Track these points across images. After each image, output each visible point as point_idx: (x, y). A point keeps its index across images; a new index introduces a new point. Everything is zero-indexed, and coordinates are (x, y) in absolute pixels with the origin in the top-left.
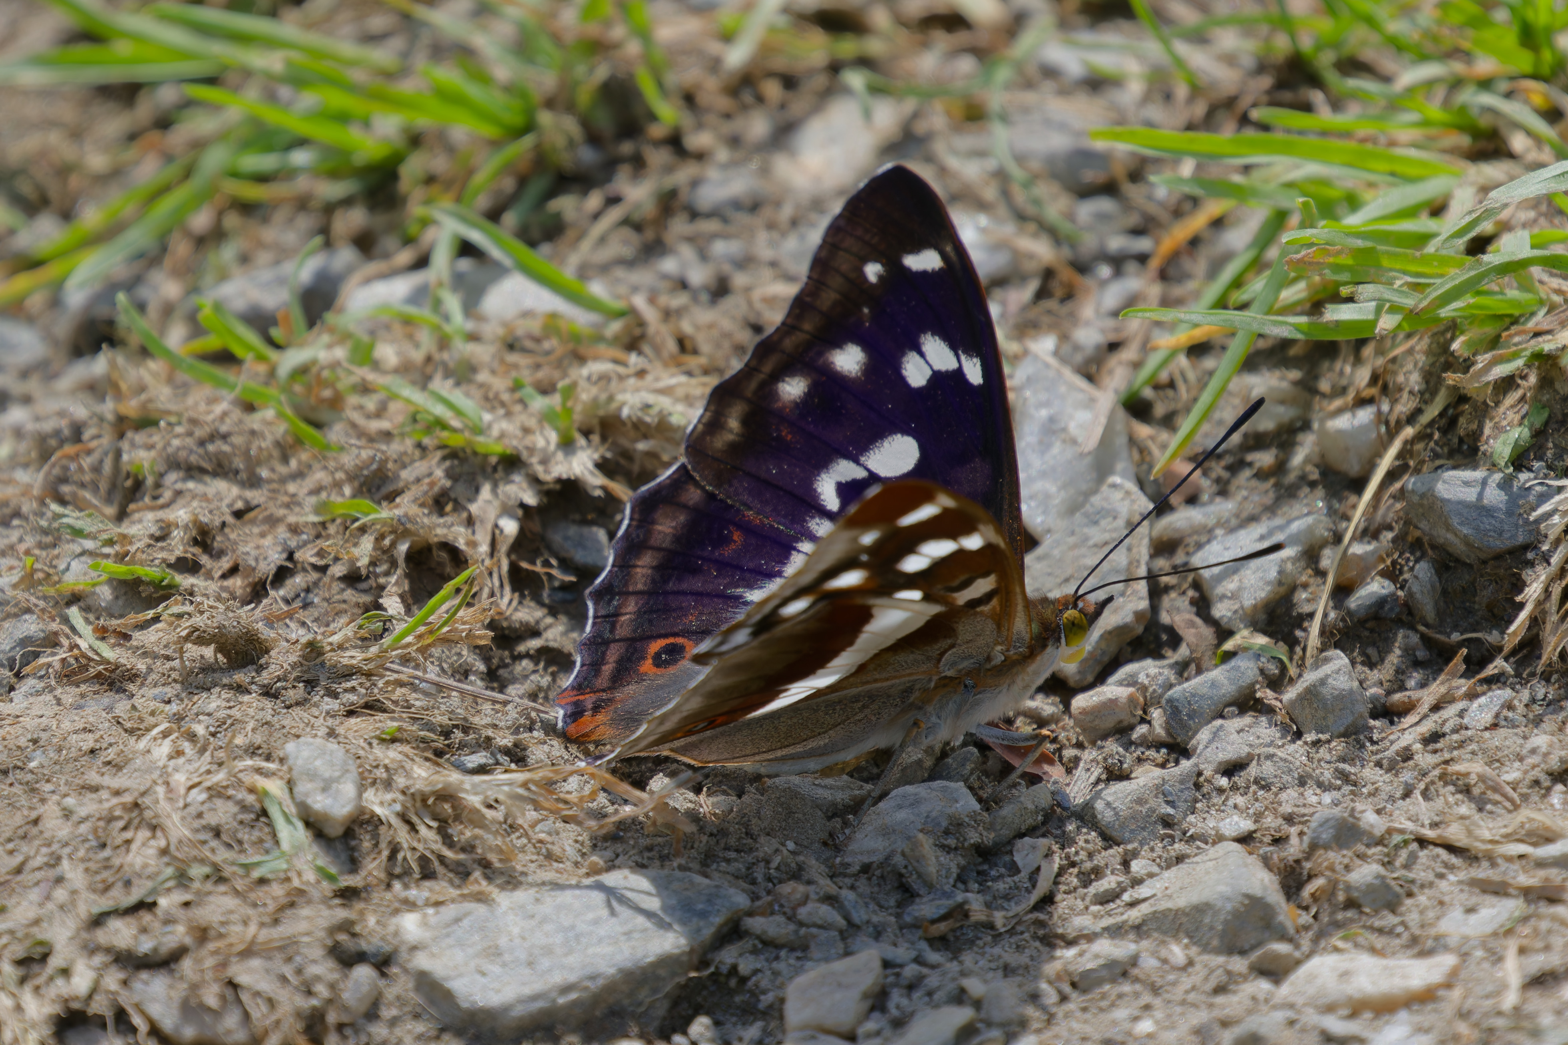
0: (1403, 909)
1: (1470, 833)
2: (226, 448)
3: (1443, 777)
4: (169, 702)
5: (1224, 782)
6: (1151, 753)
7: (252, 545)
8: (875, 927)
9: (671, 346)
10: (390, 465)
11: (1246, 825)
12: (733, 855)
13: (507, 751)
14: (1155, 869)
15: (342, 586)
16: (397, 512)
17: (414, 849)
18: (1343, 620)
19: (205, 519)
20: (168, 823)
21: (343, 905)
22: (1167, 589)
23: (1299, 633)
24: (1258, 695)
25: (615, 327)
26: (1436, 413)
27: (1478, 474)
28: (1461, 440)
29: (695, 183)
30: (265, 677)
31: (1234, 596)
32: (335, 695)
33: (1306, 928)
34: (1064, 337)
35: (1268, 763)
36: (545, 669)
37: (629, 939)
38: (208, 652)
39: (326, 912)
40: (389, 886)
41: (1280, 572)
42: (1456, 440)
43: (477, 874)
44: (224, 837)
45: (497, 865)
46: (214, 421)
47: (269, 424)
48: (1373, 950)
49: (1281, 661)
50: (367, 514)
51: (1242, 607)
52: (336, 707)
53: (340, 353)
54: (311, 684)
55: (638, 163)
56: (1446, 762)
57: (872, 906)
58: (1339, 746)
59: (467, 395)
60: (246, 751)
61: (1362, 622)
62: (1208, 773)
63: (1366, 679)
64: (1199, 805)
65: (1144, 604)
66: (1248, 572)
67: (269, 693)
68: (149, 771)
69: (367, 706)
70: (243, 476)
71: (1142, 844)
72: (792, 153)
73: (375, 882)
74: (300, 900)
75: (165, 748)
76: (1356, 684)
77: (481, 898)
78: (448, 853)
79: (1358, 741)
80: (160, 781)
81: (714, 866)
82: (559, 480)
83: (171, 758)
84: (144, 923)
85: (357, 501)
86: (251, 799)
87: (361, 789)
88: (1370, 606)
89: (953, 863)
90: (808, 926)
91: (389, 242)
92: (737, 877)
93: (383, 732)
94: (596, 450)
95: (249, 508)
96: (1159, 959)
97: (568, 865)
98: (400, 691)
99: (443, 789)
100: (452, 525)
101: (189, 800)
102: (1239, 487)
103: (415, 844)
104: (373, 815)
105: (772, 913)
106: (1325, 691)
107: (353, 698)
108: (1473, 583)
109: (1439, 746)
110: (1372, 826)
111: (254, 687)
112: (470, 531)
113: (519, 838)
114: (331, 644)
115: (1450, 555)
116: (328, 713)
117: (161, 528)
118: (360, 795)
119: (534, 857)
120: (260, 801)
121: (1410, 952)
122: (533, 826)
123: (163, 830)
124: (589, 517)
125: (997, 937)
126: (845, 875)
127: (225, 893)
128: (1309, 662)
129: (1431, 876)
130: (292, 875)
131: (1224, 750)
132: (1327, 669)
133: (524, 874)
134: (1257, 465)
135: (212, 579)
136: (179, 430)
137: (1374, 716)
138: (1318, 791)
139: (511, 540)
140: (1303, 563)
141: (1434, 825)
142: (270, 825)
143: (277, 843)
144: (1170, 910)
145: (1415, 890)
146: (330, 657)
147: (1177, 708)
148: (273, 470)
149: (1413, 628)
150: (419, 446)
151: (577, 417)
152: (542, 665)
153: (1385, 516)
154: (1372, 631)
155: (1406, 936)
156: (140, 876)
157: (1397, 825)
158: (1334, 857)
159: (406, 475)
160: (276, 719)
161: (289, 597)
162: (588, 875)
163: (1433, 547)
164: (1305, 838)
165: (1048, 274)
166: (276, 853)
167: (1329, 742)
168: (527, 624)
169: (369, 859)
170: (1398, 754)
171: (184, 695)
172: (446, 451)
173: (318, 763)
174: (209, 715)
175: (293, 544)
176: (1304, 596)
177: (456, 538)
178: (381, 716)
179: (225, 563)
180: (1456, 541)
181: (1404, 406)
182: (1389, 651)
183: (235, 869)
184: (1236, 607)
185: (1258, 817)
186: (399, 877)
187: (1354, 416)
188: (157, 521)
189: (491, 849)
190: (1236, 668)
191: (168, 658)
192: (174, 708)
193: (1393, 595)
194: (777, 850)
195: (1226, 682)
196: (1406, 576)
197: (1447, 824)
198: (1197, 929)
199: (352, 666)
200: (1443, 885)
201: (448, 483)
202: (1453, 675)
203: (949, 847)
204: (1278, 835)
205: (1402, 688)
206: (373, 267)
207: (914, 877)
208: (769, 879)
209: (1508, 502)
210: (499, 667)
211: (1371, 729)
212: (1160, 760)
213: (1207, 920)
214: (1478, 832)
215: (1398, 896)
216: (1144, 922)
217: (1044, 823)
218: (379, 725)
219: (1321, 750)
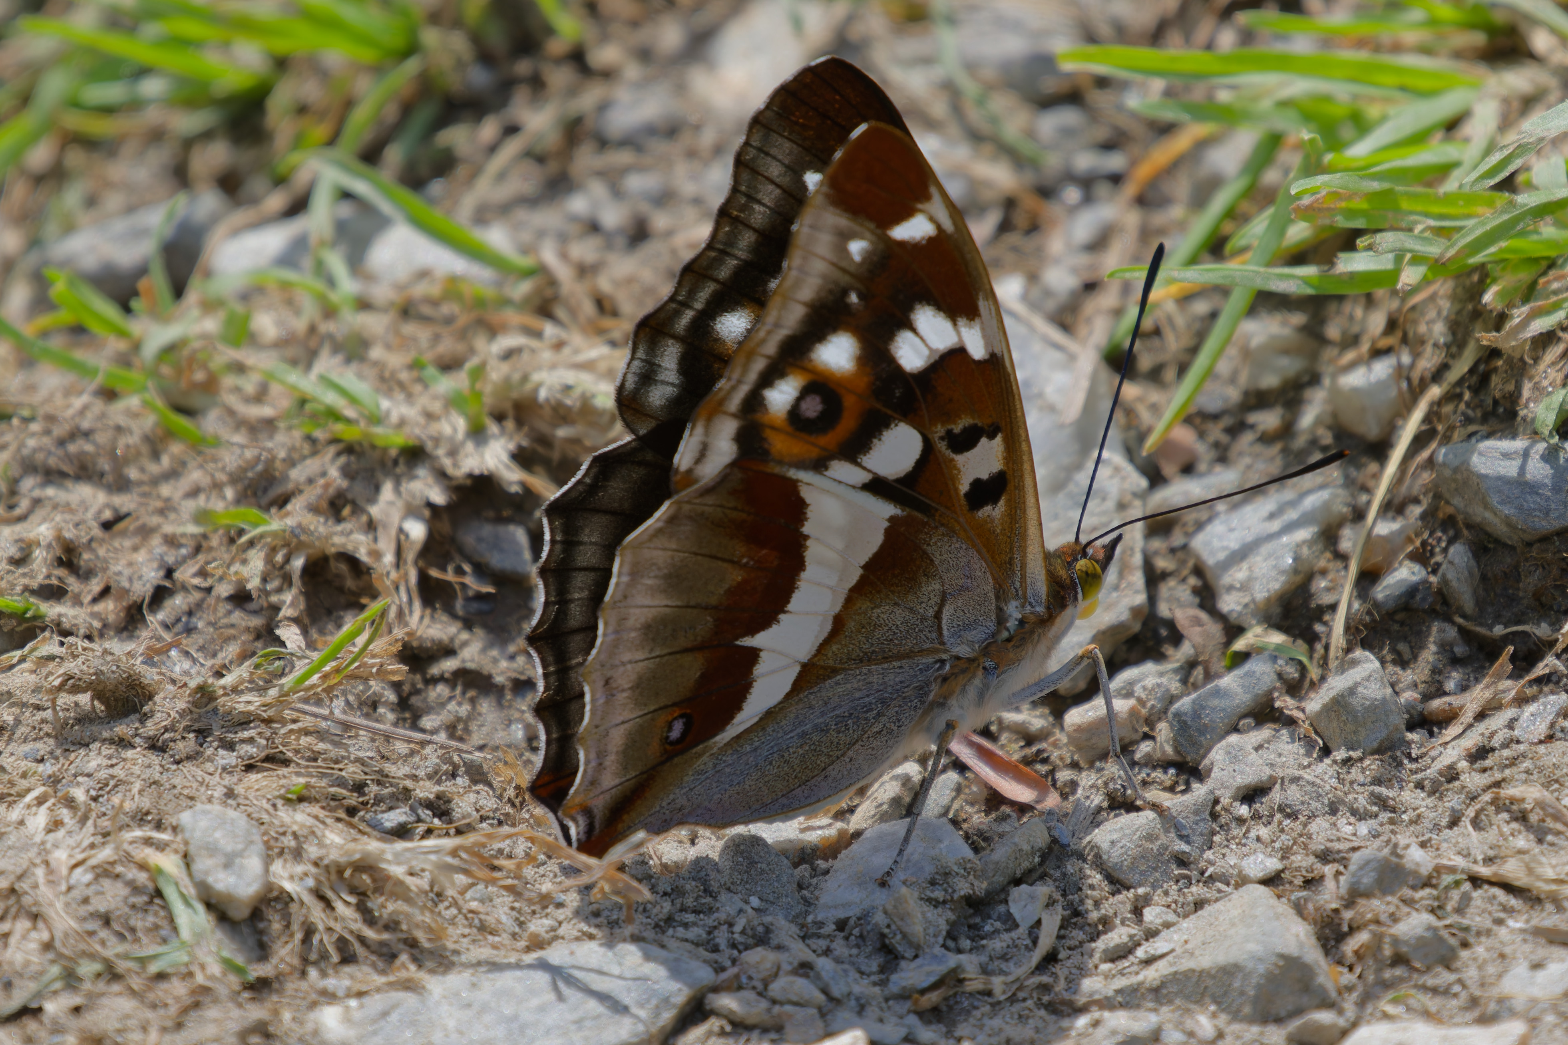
0: (1458, 964)
1: (1530, 871)
2: (89, 448)
3: (1494, 801)
4: (41, 760)
5: (1244, 810)
6: (1158, 774)
7: (123, 562)
8: (858, 999)
9: (588, 308)
10: (278, 464)
11: (1273, 864)
12: (690, 917)
13: (428, 805)
14: (1171, 917)
15: (229, 607)
16: (290, 522)
17: (329, 929)
18: (1369, 613)
19: (69, 534)
20: (50, 913)
21: (253, 999)
22: (1164, 575)
23: (1319, 628)
24: (1277, 704)
25: (523, 289)
26: (1466, 369)
27: (1519, 444)
28: (1496, 402)
29: (603, 107)
30: (150, 728)
31: (1244, 587)
32: (230, 746)
33: (1350, 989)
34: (1033, 278)
35: (1294, 787)
36: (464, 693)
37: (580, 1029)
38: (84, 699)
39: (235, 1013)
40: (304, 974)
41: (1296, 559)
42: (1490, 401)
43: (404, 958)
44: (116, 926)
45: (426, 945)
46: (73, 418)
47: (135, 416)
48: (1427, 1015)
49: (1300, 663)
50: (256, 525)
51: (1253, 600)
52: (234, 762)
53: (211, 325)
54: (202, 734)
55: (537, 83)
56: (1497, 784)
57: (853, 974)
58: (1372, 765)
59: (360, 376)
60: (133, 818)
61: (1390, 615)
62: (1225, 801)
63: (1398, 681)
64: (1217, 838)
65: (1140, 598)
66: (1258, 559)
67: (155, 746)
68: (25, 848)
69: (269, 759)
70: (109, 478)
71: (1154, 887)
72: (711, 65)
73: (287, 969)
74: (207, 1000)
75: (40, 819)
76: (1389, 690)
77: (409, 986)
78: (370, 933)
79: (1394, 758)
80: (38, 861)
81: (670, 932)
82: (470, 476)
83: (49, 831)
84: (29, 1032)
85: (242, 510)
86: (142, 877)
87: (268, 860)
88: (1400, 596)
89: (941, 919)
90: (781, 1003)
91: (257, 184)
92: (697, 945)
93: (288, 791)
94: (511, 438)
95: (119, 518)
96: (1184, 1032)
97: (505, 938)
98: (305, 741)
99: (361, 859)
100: (351, 532)
101: (72, 881)
102: (1241, 454)
103: (332, 924)
104: (282, 891)
105: (740, 988)
106: (1355, 701)
107: (252, 750)
108: (1516, 567)
109: (1488, 763)
110: (1417, 864)
111: (138, 740)
112: (371, 537)
113: (447, 908)
114: (224, 688)
115: (1488, 535)
116: (224, 769)
117: (21, 549)
118: (267, 871)
119: (467, 931)
120: (153, 879)
121: (1470, 1016)
122: (462, 893)
123: (45, 921)
124: (505, 514)
125: (996, 1005)
126: (819, 936)
127: (120, 994)
128: (1333, 664)
129: (1488, 923)
130: (195, 969)
131: (1242, 773)
132: (1354, 675)
133: (457, 952)
134: (1261, 428)
135: (81, 604)
136: (35, 427)
137: (1411, 727)
138: (1352, 820)
139: (418, 547)
140: (1320, 546)
141: (1489, 860)
142: (166, 907)
143: (175, 929)
144: (1193, 971)
145: (1471, 940)
146: (224, 702)
147: (1185, 722)
148: (142, 470)
149: (1449, 619)
150: (310, 439)
151: (488, 400)
152: (459, 690)
153: (1410, 487)
154: (1402, 624)
155: (1464, 995)
156: (21, 975)
157: (1445, 862)
158: (1377, 906)
159: (297, 474)
160: (165, 777)
161: (168, 621)
162: (528, 949)
163: (1469, 526)
164: (1342, 879)
165: (1010, 204)
166: (175, 942)
167: (1361, 760)
168: (440, 642)
169: (279, 943)
170: (1441, 773)
171: (58, 752)
172: (340, 446)
173: (218, 835)
174: (89, 775)
175: (170, 559)
176: (1323, 584)
177: (356, 549)
178: (284, 771)
179: (96, 586)
180: (1495, 521)
181: (1428, 362)
182: (1422, 647)
183: (131, 965)
184: (1247, 600)
185: (1285, 853)
186: (315, 963)
187: (1370, 370)
188: (17, 541)
189: (417, 926)
190: (1250, 674)
191: (38, 708)
192: (48, 768)
193: (1425, 582)
194: (741, 911)
195: (1240, 690)
196: (1439, 558)
197: (1504, 859)
198: (1225, 994)
199: (249, 713)
200: (1503, 932)
201: (344, 484)
202: (1499, 677)
203: (936, 900)
204: (1310, 876)
205: (1441, 692)
206: (240, 216)
207: (899, 937)
208: (733, 945)
209: (1554, 476)
210: (410, 694)
211: (1409, 743)
212: (1168, 783)
213: (1237, 984)
214: (1539, 870)
215: (1453, 950)
216: (1163, 984)
217: (1041, 864)
218: (283, 782)
219: (1353, 770)
